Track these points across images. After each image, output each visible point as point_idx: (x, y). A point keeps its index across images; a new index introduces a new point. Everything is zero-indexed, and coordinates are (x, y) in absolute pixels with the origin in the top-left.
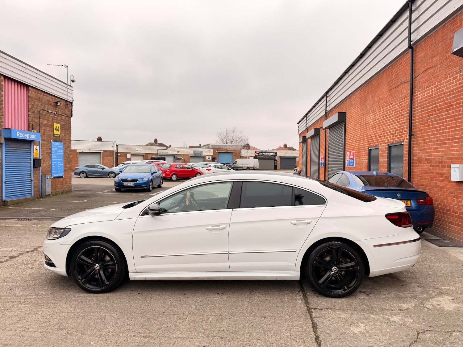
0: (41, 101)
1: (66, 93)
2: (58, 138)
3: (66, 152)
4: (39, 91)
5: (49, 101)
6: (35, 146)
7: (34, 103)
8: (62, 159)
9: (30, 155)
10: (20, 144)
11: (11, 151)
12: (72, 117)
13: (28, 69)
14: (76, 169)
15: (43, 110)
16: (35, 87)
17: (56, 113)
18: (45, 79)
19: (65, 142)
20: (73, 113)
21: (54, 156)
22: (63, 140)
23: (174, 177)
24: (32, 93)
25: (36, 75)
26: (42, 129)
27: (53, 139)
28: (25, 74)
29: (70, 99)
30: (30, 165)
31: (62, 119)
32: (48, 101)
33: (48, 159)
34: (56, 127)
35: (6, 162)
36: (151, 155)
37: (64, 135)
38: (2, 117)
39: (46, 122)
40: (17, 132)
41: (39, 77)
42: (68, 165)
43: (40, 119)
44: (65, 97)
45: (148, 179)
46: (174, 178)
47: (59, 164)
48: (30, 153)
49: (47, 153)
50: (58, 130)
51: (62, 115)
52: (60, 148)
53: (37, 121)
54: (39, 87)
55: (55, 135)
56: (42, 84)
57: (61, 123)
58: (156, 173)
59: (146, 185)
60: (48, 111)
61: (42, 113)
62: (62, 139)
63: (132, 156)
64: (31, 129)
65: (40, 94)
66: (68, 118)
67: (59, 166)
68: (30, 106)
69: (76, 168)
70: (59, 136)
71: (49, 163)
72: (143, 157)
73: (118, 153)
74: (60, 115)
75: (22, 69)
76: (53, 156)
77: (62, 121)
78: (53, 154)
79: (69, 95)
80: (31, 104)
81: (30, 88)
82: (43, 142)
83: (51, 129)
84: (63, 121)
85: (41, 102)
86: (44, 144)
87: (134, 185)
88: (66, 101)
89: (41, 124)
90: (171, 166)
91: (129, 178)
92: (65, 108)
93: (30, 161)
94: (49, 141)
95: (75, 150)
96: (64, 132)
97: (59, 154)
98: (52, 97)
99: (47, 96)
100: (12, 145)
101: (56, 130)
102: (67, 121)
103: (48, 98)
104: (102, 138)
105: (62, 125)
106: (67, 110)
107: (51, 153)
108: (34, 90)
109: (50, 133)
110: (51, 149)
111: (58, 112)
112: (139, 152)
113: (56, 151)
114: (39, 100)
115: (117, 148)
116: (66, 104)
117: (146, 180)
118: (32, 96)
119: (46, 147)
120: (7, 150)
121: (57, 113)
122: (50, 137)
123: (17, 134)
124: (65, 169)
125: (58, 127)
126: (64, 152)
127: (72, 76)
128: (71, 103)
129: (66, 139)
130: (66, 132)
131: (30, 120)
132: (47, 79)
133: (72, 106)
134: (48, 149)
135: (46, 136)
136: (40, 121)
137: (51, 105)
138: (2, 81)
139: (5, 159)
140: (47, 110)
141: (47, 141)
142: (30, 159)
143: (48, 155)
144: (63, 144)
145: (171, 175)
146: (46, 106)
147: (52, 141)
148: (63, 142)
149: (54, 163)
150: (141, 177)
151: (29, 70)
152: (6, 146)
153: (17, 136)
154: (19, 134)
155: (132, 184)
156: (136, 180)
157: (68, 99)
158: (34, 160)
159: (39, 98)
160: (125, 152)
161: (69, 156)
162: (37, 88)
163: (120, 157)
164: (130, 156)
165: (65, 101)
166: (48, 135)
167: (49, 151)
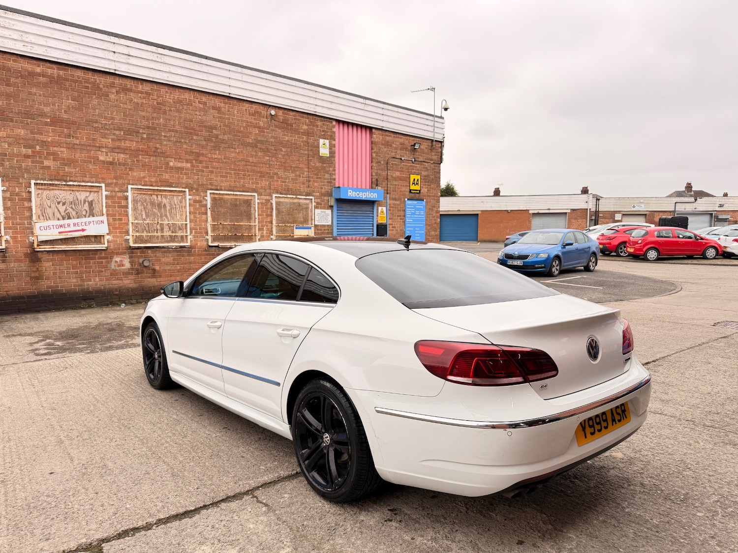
0: (391, 146)
1: (431, 129)
2: (417, 195)
3: (430, 214)
4: (387, 132)
5: (404, 144)
6: (380, 208)
7: (379, 149)
8: (422, 225)
9: (372, 220)
10: (358, 205)
11: (345, 214)
12: (441, 162)
13: (369, 105)
14: (507, 239)
15: (394, 158)
16: (380, 128)
17: (413, 160)
18: (397, 114)
19: (429, 200)
20: (443, 157)
21: (410, 220)
22: (424, 198)
23: (652, 254)
24: (377, 136)
25: (381, 111)
26: (391, 184)
27: (409, 197)
28: (366, 112)
29: (438, 137)
30: (372, 232)
31: (424, 168)
32: (401, 144)
33: (400, 224)
34: (414, 179)
35: (337, 229)
36: (661, 214)
37: (428, 191)
38: (334, 172)
39: (397, 174)
40: (349, 191)
41: (386, 112)
42: (433, 233)
43: (389, 171)
44: (429, 135)
45: (549, 256)
46: (652, 257)
47: (417, 230)
48: (372, 218)
49: (398, 216)
50: (417, 184)
51: (424, 162)
52: (420, 210)
53: (384, 173)
54: (386, 127)
55: (412, 191)
56: (391, 122)
57: (423, 173)
58: (571, 244)
59: (543, 265)
60: (401, 159)
61: (392, 162)
62: (425, 196)
63: (625, 216)
64: (374, 186)
65: (390, 136)
66: (436, 165)
67: (417, 233)
68: (374, 155)
69: (507, 237)
70: (418, 192)
71: (401, 230)
72: (646, 218)
73: (600, 213)
74: (421, 162)
75: (361, 106)
76: (407, 220)
77: (424, 171)
78: (408, 217)
79: (437, 130)
80: (375, 152)
81: (373, 130)
82: (392, 202)
83: (406, 183)
84: (427, 170)
85: (390, 148)
86: (394, 204)
87: (522, 265)
88: (432, 140)
89: (389, 177)
90: (647, 233)
91: (516, 253)
92: (430, 151)
93: (372, 228)
94: (402, 199)
95: (527, 210)
96: (428, 185)
97: (417, 217)
98: (408, 138)
99: (401, 138)
100: (346, 207)
101: (413, 183)
102: (433, 169)
103: (401, 140)
104: (588, 188)
105: (425, 176)
106: (433, 154)
107: (405, 216)
108: (380, 132)
109: (403, 189)
110: (404, 211)
111: (419, 158)
112: (637, 208)
113: (413, 214)
114: (387, 144)
115: (597, 205)
116: (432, 146)
117: (544, 256)
118: (376, 140)
119: (398, 208)
120: (339, 214)
121: (416, 159)
122: (404, 195)
123: (349, 193)
124: (429, 238)
125: (418, 180)
126: (427, 215)
127: (444, 101)
128: (441, 142)
129: (430, 196)
130: (430, 185)
131: (374, 174)
132: (399, 114)
133: (442, 147)
134: (400, 211)
135: (398, 194)
136: (389, 174)
137: (406, 149)
138: (334, 127)
139: (336, 225)
140: (400, 157)
141: (400, 199)
142: (372, 225)
143: (401, 219)
144: (424, 203)
145: (644, 250)
146: (399, 152)
147: (406, 199)
148: (425, 200)
149: (408, 230)
150: (535, 252)
151: (371, 106)
152: (339, 209)
153: (349, 195)
154: (351, 194)
155: (519, 262)
156: (526, 257)
157: (434, 137)
158: (377, 225)
159: (388, 142)
160: (613, 210)
161: (435, 220)
162: (384, 128)
163: (603, 220)
164: (621, 216)
165: (430, 141)
166: (401, 191)
167: (402, 213)
